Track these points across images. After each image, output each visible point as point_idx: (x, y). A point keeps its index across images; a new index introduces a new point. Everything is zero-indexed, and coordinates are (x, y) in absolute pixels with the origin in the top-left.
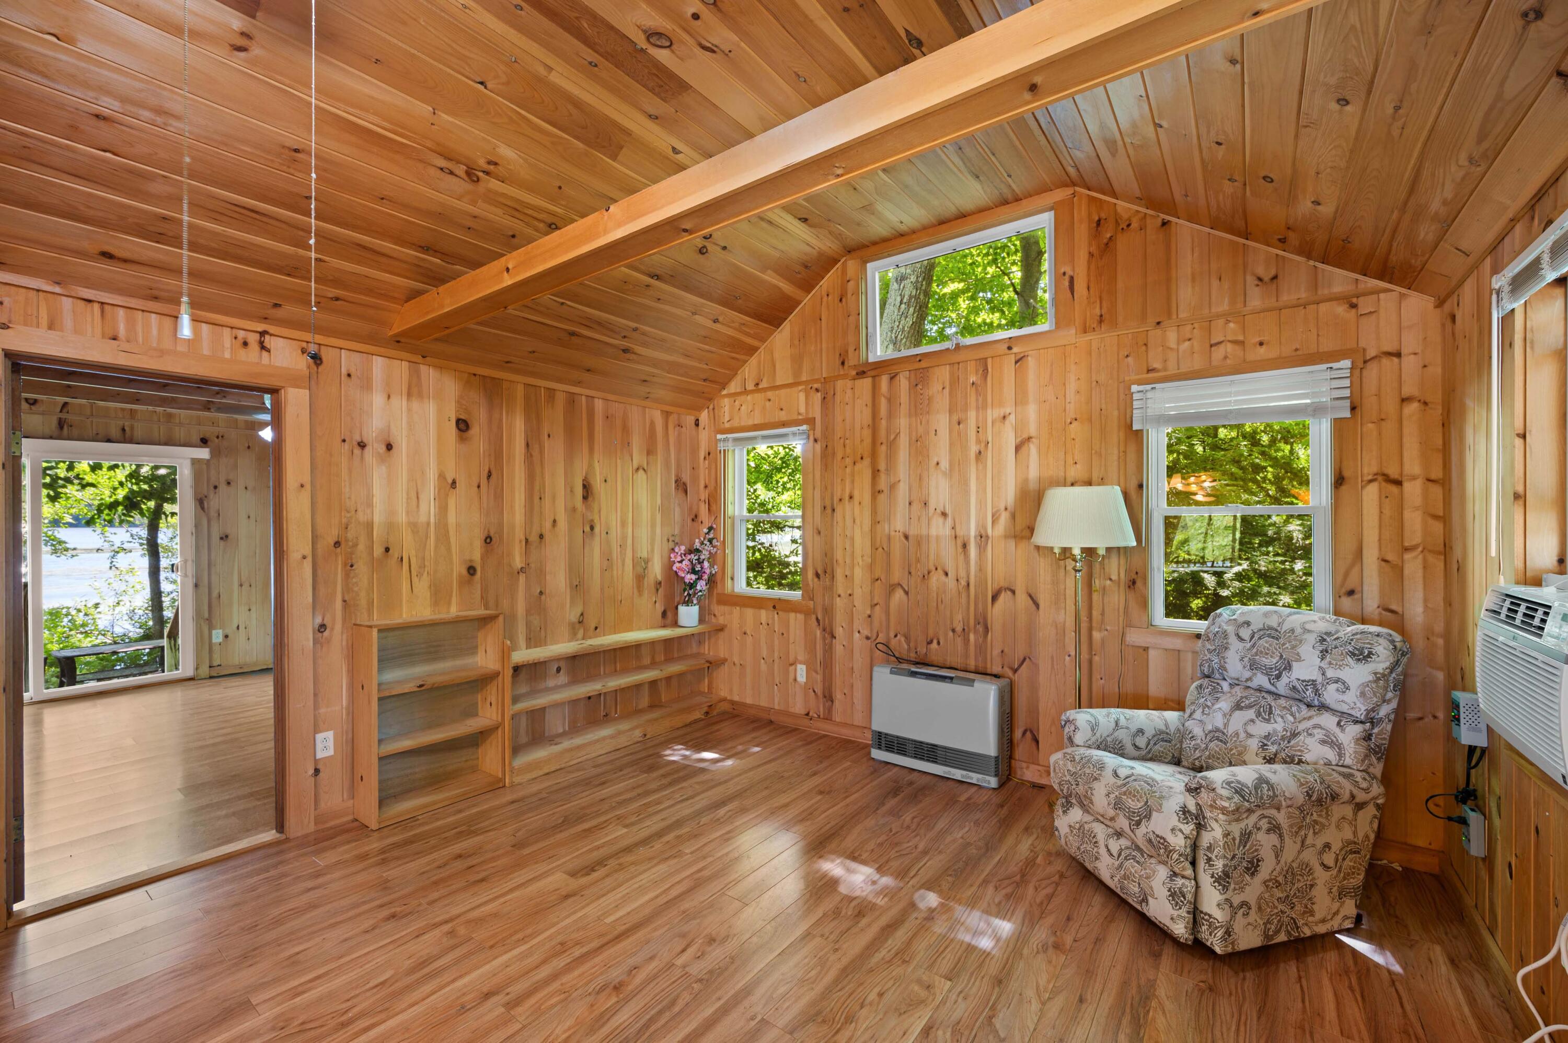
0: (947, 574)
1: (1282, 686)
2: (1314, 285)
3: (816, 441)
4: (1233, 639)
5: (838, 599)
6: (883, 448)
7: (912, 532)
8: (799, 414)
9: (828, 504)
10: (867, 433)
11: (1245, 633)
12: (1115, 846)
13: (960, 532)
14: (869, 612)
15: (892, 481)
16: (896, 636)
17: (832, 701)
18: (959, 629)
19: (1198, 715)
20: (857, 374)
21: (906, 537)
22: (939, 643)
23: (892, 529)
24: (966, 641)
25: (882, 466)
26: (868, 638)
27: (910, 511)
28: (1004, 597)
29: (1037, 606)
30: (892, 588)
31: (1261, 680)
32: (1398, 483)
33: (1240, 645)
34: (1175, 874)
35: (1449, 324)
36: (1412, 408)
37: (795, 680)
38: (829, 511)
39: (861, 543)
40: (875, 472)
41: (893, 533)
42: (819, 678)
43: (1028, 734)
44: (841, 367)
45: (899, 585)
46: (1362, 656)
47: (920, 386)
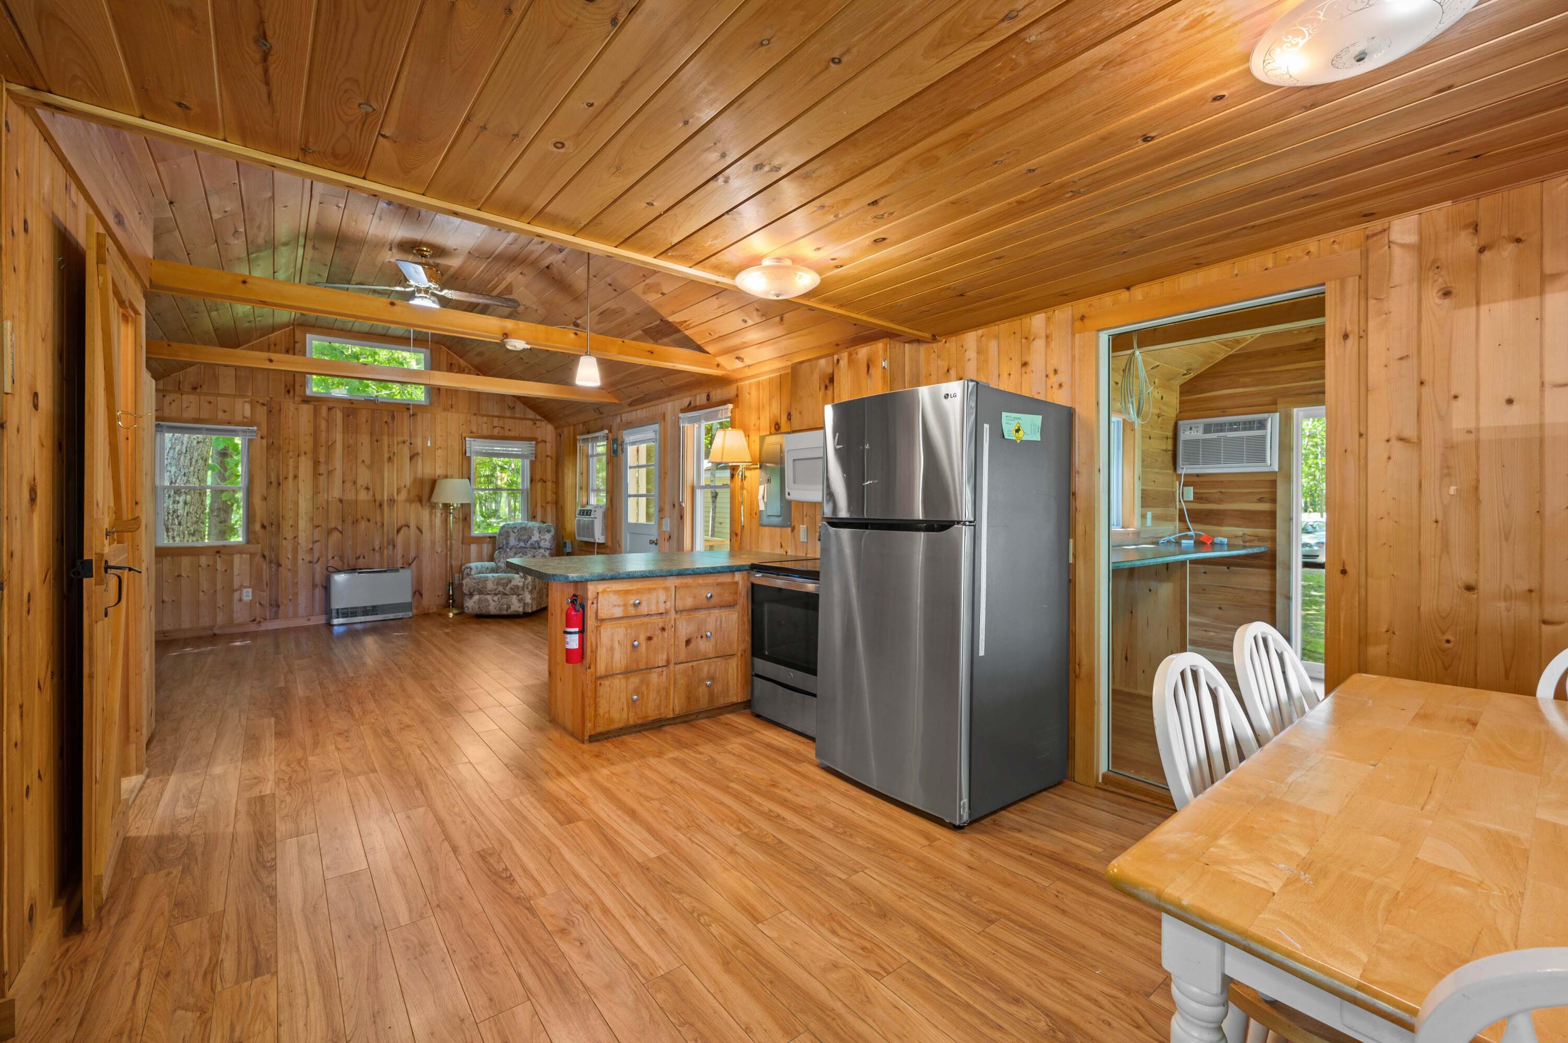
0: (369, 520)
1: (528, 545)
2: (525, 414)
3: (262, 438)
4: (511, 533)
5: (284, 541)
6: (323, 449)
7: (345, 498)
8: (244, 417)
9: (273, 479)
10: (310, 440)
11: (516, 530)
12: (496, 598)
13: (378, 498)
14: (311, 546)
15: (330, 468)
16: (333, 558)
17: (278, 606)
18: (377, 548)
19: (502, 560)
20: (303, 401)
21: (341, 501)
22: (364, 558)
23: (330, 496)
24: (382, 554)
25: (322, 459)
26: (310, 562)
27: (343, 486)
28: (404, 530)
29: (421, 532)
30: (330, 532)
31: (522, 544)
32: (545, 482)
33: (514, 535)
34: (519, 595)
35: (558, 437)
36: (549, 459)
37: (240, 600)
38: (275, 484)
39: (304, 504)
40: (316, 463)
41: (330, 499)
42: (265, 594)
43: (417, 593)
44: (287, 396)
45: (336, 529)
46: (549, 531)
47: (351, 417)
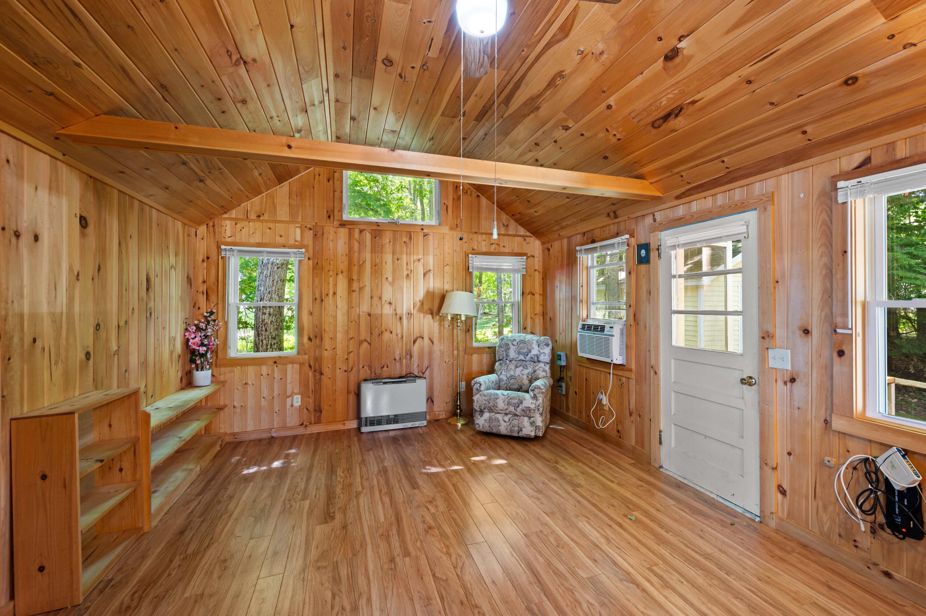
0: (391, 332)
1: (528, 358)
2: (517, 231)
3: (309, 259)
4: (511, 346)
5: (325, 352)
6: (356, 268)
7: (372, 313)
8: (296, 241)
9: (318, 296)
10: (346, 260)
11: (515, 343)
12: (506, 418)
13: (399, 312)
14: (346, 357)
15: (361, 285)
16: (363, 367)
17: (321, 412)
18: (398, 358)
19: (503, 373)
20: (340, 225)
21: (369, 315)
22: (387, 367)
23: (361, 310)
24: (401, 364)
25: (355, 277)
26: (345, 371)
27: (371, 301)
28: (419, 341)
29: (433, 343)
30: (361, 343)
31: (522, 357)
32: (534, 295)
33: (514, 347)
34: (530, 418)
35: (546, 251)
36: (537, 273)
37: (292, 406)
38: (318, 301)
39: (341, 318)
40: (350, 281)
41: (361, 313)
42: (311, 401)
43: (430, 400)
44: (328, 220)
45: (365, 340)
46: (547, 345)
47: (377, 238)
